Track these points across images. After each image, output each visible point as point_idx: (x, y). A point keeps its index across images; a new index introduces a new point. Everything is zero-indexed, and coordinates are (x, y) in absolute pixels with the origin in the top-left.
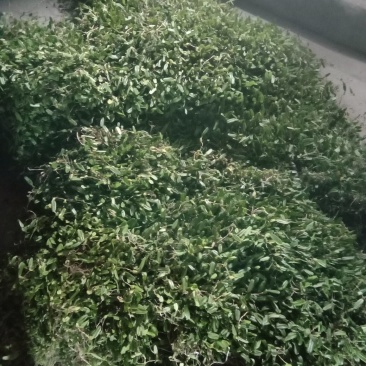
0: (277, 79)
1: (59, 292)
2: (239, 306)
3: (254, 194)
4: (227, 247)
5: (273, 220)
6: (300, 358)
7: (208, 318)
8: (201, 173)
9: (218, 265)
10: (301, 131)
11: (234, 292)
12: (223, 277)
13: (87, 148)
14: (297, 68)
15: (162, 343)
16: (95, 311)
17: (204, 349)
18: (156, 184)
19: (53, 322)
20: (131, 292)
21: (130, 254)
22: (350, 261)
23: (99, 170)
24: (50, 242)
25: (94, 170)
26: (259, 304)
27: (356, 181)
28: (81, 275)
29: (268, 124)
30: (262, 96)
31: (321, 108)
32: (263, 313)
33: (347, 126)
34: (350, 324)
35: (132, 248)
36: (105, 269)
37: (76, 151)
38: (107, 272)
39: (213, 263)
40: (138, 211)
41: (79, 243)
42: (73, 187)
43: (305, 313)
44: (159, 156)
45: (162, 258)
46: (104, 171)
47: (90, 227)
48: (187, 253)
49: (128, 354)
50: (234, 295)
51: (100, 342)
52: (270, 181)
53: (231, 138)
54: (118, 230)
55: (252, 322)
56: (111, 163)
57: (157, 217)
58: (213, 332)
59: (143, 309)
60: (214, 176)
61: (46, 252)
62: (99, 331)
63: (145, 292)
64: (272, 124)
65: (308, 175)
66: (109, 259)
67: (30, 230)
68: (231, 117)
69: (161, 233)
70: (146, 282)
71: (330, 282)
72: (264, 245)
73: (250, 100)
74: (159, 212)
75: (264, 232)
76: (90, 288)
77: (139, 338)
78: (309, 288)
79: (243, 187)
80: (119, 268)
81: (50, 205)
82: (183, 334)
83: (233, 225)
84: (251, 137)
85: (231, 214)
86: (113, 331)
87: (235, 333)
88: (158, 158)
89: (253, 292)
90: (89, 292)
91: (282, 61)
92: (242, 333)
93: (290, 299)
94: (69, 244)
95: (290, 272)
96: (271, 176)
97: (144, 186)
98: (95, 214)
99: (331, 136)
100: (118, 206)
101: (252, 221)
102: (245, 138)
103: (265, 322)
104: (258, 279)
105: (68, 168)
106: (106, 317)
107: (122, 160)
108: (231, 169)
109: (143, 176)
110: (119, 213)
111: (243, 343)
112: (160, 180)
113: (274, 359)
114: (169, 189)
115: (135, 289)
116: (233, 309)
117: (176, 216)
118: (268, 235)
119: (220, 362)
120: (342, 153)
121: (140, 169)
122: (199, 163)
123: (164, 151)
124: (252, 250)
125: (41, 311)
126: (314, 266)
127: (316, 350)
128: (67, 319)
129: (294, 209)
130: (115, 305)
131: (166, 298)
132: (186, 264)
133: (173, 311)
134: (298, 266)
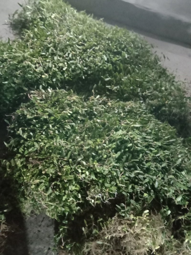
0: (129, 56)
1: (28, 174)
2: (119, 169)
3: (122, 114)
4: (111, 141)
5: (132, 126)
6: (152, 191)
7: (104, 177)
8: (94, 108)
9: (107, 151)
10: (144, 81)
11: (116, 163)
12: (110, 156)
13: (34, 101)
14: (139, 49)
15: (83, 193)
16: (47, 181)
17: (104, 193)
18: (72, 115)
19: (27, 190)
20: (64, 169)
21: (62, 151)
22: (173, 142)
23: (42, 111)
24: (21, 150)
25: (39, 112)
26: (129, 168)
27: (174, 103)
28: (39, 165)
29: (126, 79)
30: (121, 65)
31: (153, 69)
32: (131, 172)
33: (168, 76)
34: (176, 172)
35: (63, 148)
36: (50, 160)
37: (29, 103)
38: (51, 161)
39: (104, 150)
40: (64, 130)
41: (36, 149)
42: (30, 122)
43: (152, 169)
44: (72, 101)
45: (79, 152)
46: (44, 112)
47: (40, 140)
48: (91, 147)
49: (66, 200)
50: (116, 164)
51: (52, 196)
52: (130, 107)
53: (108, 88)
54: (55, 140)
55: (126, 176)
56: (48, 108)
57: (74, 132)
58: (107, 183)
59: (71, 177)
60: (101, 108)
61: (19, 155)
62: (50, 191)
63: (71, 169)
64: (128, 79)
65: (149, 102)
66: (52, 155)
67: (10, 146)
68: (107, 77)
69: (77, 139)
70: (72, 164)
71: (164, 153)
72: (129, 139)
73: (116, 68)
74: (75, 130)
75: (128, 132)
76: (44, 171)
77: (71, 191)
78: (153, 156)
79: (116, 112)
80: (57, 159)
81: (19, 132)
82: (92, 186)
83: (112, 130)
84: (119, 87)
85: (111, 125)
86: (58, 190)
87: (118, 182)
88: (72, 103)
89: (125, 162)
90: (43, 172)
91: (131, 46)
92: (122, 182)
93: (144, 163)
94: (30, 150)
95: (143, 150)
96: (130, 105)
97: (66, 117)
98: (42, 134)
99: (159, 82)
100: (53, 129)
101: (122, 128)
102: (115, 88)
103: (133, 175)
104: (127, 155)
105: (26, 112)
106: (53, 183)
107: (53, 105)
108: (110, 104)
109: (64, 112)
110: (54, 132)
111: (122, 187)
112: (74, 113)
113: (139, 193)
114: (79, 117)
115: (66, 168)
116: (116, 172)
117: (84, 130)
118: (130, 133)
119: (113, 198)
120: (166, 90)
121: (63, 109)
122: (93, 102)
123: (74, 98)
124: (123, 142)
125: (21, 185)
126: (155, 146)
127: (159, 186)
128: (33, 186)
129: (143, 120)
130: (57, 177)
131: (82, 170)
132: (91, 153)
133: (86, 175)
134: (147, 147)
